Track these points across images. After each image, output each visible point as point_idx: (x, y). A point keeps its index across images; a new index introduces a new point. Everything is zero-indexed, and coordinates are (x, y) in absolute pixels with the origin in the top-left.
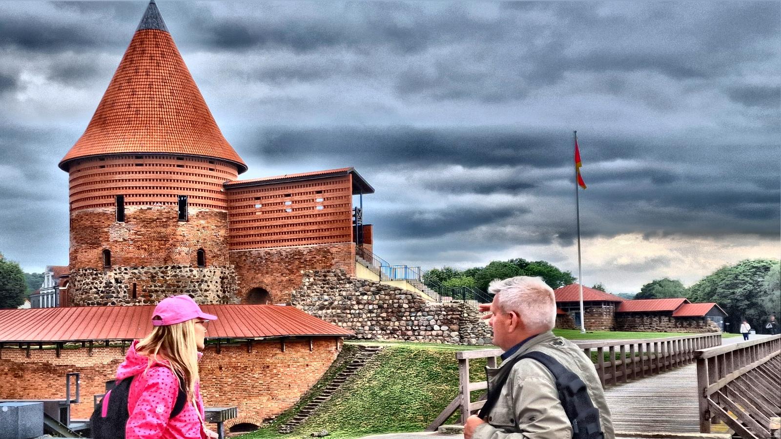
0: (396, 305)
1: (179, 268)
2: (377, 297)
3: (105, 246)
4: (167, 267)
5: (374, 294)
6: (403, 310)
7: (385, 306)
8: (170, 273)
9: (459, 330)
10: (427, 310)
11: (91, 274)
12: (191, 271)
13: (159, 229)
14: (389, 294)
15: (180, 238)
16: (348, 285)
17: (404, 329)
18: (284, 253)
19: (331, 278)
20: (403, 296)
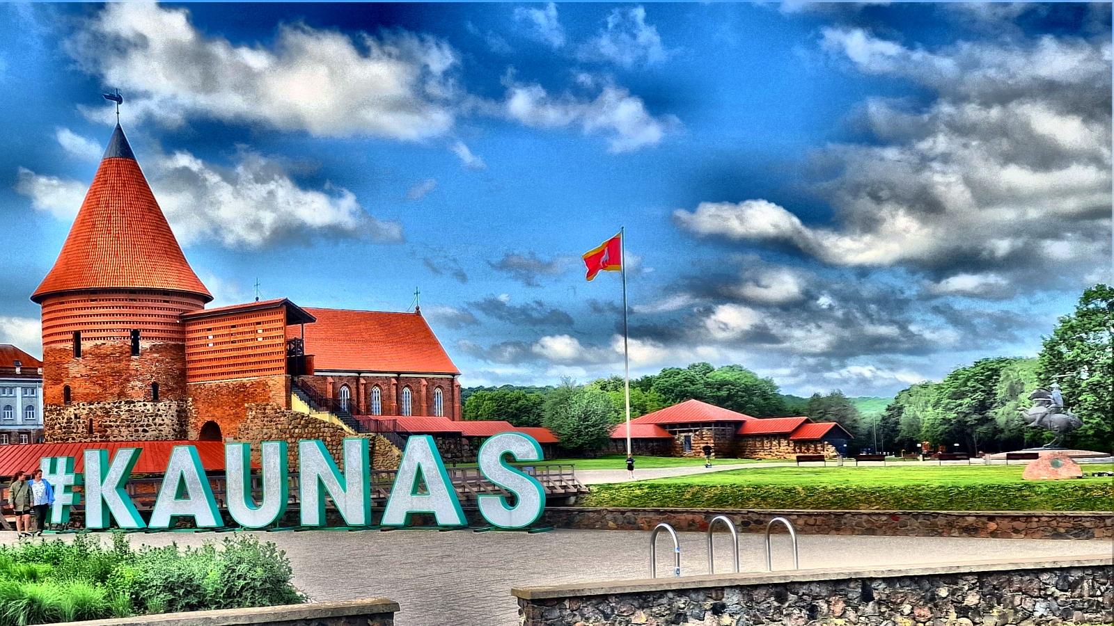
1: (133, 402)
2: (306, 430)
3: (66, 382)
4: (121, 402)
8: (124, 408)
11: (56, 410)
12: (145, 405)
13: (113, 364)
15: (133, 372)
16: (282, 419)
18: (231, 386)
19: (270, 411)
20: (327, 429)
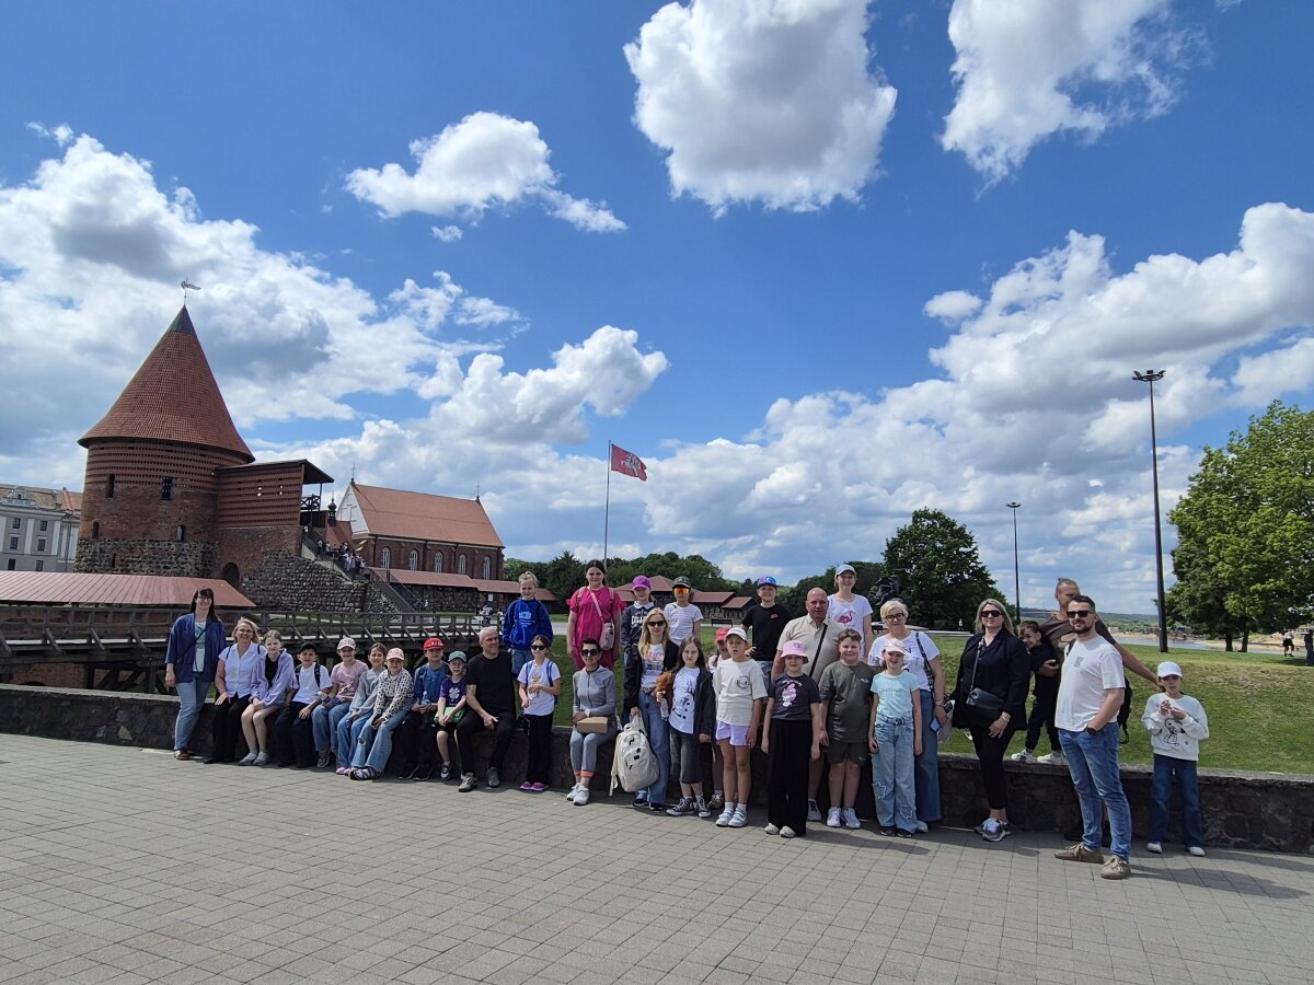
0: (321, 583)
1: (158, 541)
2: (310, 575)
4: (145, 540)
5: (309, 572)
6: (326, 587)
7: (315, 583)
8: (148, 545)
10: (341, 588)
11: (84, 544)
13: (142, 506)
14: (318, 573)
15: (161, 515)
16: (291, 564)
18: (252, 533)
19: (281, 556)
20: (327, 575)
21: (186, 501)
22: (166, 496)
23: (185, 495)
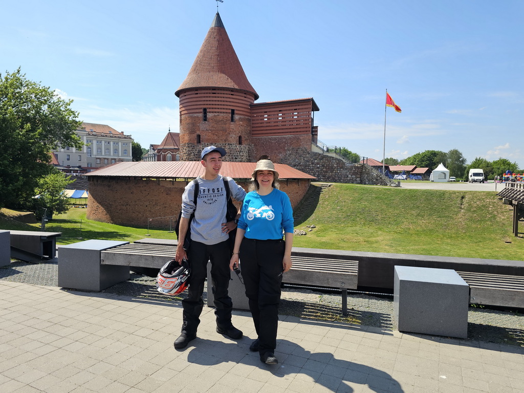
0: (330, 165)
1: (231, 144)
2: (322, 161)
3: (198, 133)
4: (226, 144)
5: (320, 159)
6: (334, 168)
7: (325, 165)
8: (227, 147)
9: (360, 178)
10: (346, 168)
11: (192, 146)
12: (236, 146)
14: (327, 160)
15: (232, 130)
16: (308, 155)
17: (334, 176)
18: (277, 139)
19: (300, 151)
20: (334, 161)
21: (241, 123)
22: (232, 120)
23: (240, 119)
